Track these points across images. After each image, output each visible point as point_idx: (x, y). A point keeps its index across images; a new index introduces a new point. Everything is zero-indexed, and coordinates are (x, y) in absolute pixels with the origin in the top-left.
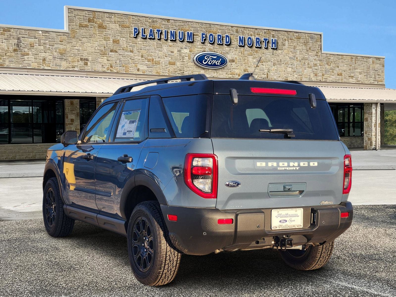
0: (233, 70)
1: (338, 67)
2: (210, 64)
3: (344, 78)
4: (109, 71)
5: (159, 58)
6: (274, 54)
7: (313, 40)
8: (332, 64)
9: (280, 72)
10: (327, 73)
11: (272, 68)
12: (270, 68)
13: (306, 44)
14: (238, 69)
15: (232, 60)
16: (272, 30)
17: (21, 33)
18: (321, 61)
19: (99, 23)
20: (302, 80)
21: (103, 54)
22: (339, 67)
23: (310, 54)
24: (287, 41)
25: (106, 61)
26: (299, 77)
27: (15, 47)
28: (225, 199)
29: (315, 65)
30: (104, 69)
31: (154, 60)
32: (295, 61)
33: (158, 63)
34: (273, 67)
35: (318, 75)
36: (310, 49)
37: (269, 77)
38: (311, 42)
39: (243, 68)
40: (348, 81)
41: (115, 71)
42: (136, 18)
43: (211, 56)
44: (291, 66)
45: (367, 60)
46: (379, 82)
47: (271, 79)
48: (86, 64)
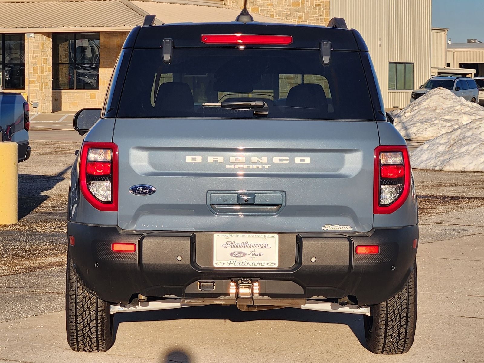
28: (132, 213)
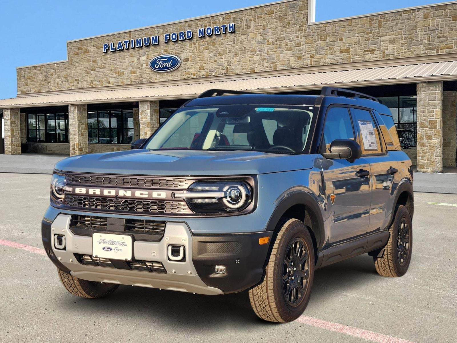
0: (188, 69)
1: (341, 40)
2: (161, 67)
3: (352, 56)
4: (91, 87)
5: (123, 69)
6: (236, 42)
7: (295, 9)
8: (328, 38)
9: (244, 64)
10: (319, 53)
11: (233, 61)
12: (230, 60)
13: (281, 18)
14: (193, 68)
15: (186, 59)
16: (233, 13)
17: (48, 68)
18: (308, 37)
19: (84, 49)
20: (276, 68)
21: (87, 73)
22: (344, 39)
23: (288, 30)
24: (253, 22)
25: (89, 79)
26: (272, 65)
27: (45, 78)
29: (299, 44)
30: (88, 86)
31: (120, 72)
32: (265, 45)
33: (123, 74)
34: (235, 58)
35: (303, 58)
36: (289, 23)
37: (229, 72)
38: (290, 13)
39: (199, 66)
40: (363, 59)
41: (94, 86)
42: (107, 38)
43: (162, 59)
44: (259, 53)
45: (408, 15)
46: (440, 51)
47: (232, 73)
48: (78, 83)
